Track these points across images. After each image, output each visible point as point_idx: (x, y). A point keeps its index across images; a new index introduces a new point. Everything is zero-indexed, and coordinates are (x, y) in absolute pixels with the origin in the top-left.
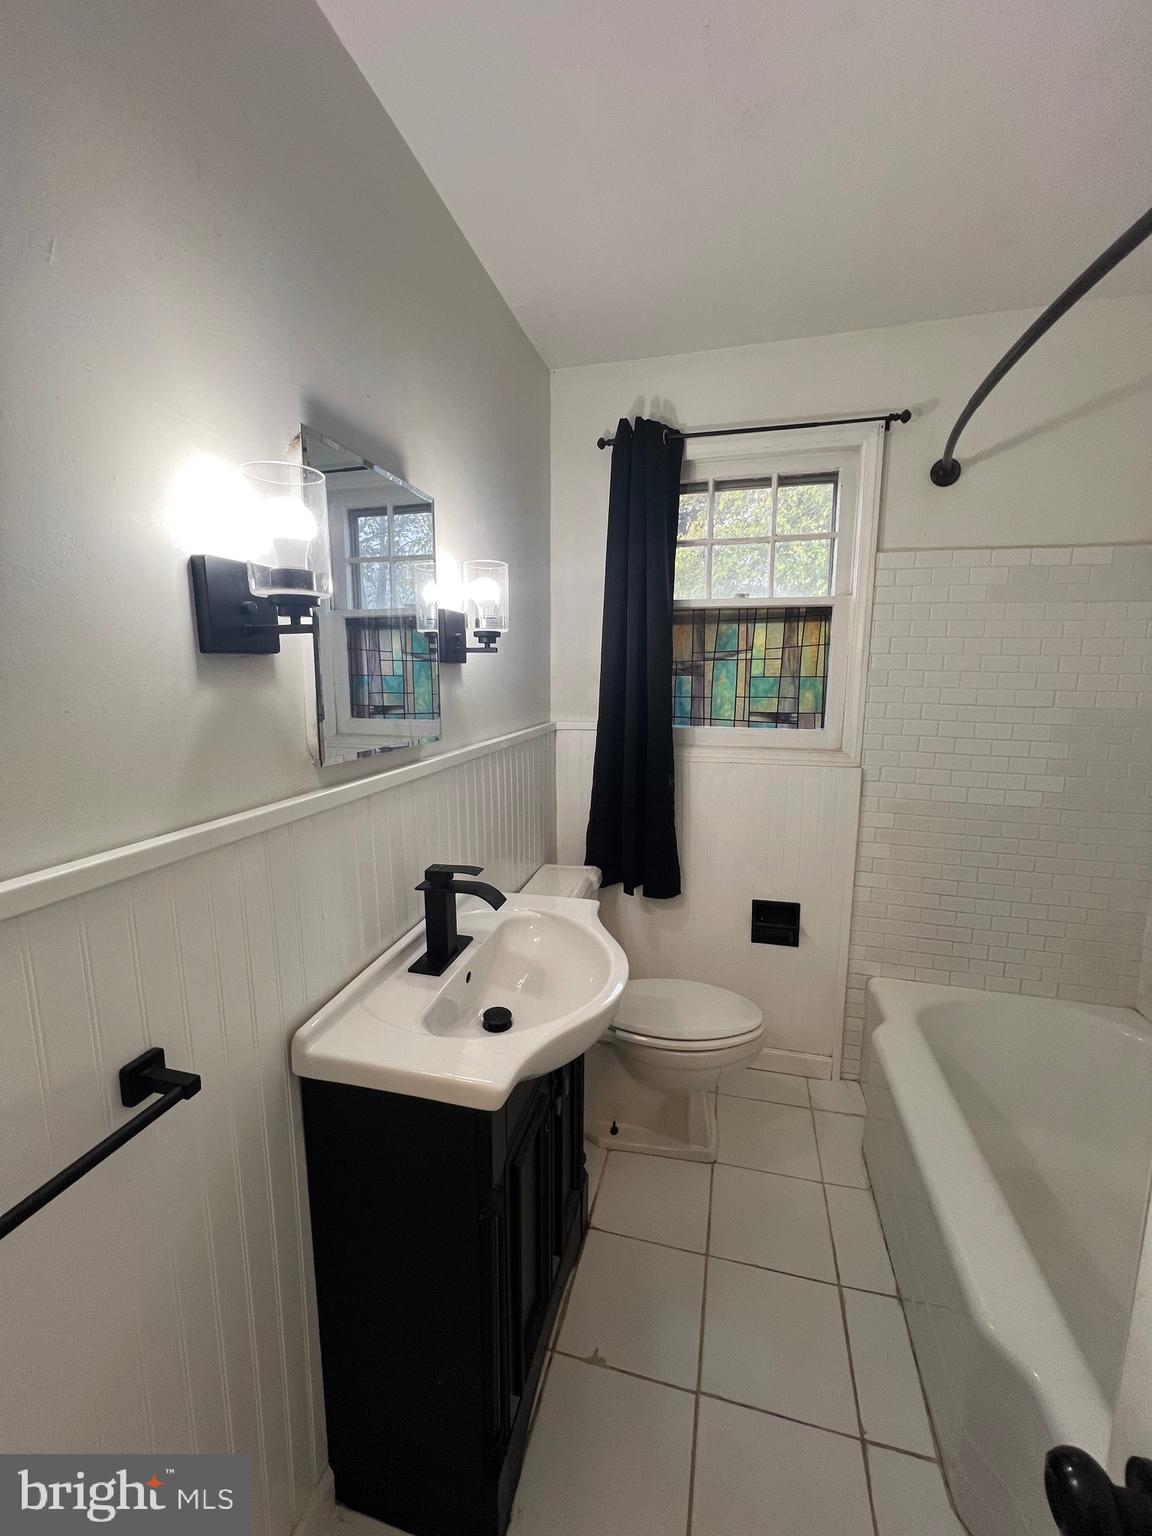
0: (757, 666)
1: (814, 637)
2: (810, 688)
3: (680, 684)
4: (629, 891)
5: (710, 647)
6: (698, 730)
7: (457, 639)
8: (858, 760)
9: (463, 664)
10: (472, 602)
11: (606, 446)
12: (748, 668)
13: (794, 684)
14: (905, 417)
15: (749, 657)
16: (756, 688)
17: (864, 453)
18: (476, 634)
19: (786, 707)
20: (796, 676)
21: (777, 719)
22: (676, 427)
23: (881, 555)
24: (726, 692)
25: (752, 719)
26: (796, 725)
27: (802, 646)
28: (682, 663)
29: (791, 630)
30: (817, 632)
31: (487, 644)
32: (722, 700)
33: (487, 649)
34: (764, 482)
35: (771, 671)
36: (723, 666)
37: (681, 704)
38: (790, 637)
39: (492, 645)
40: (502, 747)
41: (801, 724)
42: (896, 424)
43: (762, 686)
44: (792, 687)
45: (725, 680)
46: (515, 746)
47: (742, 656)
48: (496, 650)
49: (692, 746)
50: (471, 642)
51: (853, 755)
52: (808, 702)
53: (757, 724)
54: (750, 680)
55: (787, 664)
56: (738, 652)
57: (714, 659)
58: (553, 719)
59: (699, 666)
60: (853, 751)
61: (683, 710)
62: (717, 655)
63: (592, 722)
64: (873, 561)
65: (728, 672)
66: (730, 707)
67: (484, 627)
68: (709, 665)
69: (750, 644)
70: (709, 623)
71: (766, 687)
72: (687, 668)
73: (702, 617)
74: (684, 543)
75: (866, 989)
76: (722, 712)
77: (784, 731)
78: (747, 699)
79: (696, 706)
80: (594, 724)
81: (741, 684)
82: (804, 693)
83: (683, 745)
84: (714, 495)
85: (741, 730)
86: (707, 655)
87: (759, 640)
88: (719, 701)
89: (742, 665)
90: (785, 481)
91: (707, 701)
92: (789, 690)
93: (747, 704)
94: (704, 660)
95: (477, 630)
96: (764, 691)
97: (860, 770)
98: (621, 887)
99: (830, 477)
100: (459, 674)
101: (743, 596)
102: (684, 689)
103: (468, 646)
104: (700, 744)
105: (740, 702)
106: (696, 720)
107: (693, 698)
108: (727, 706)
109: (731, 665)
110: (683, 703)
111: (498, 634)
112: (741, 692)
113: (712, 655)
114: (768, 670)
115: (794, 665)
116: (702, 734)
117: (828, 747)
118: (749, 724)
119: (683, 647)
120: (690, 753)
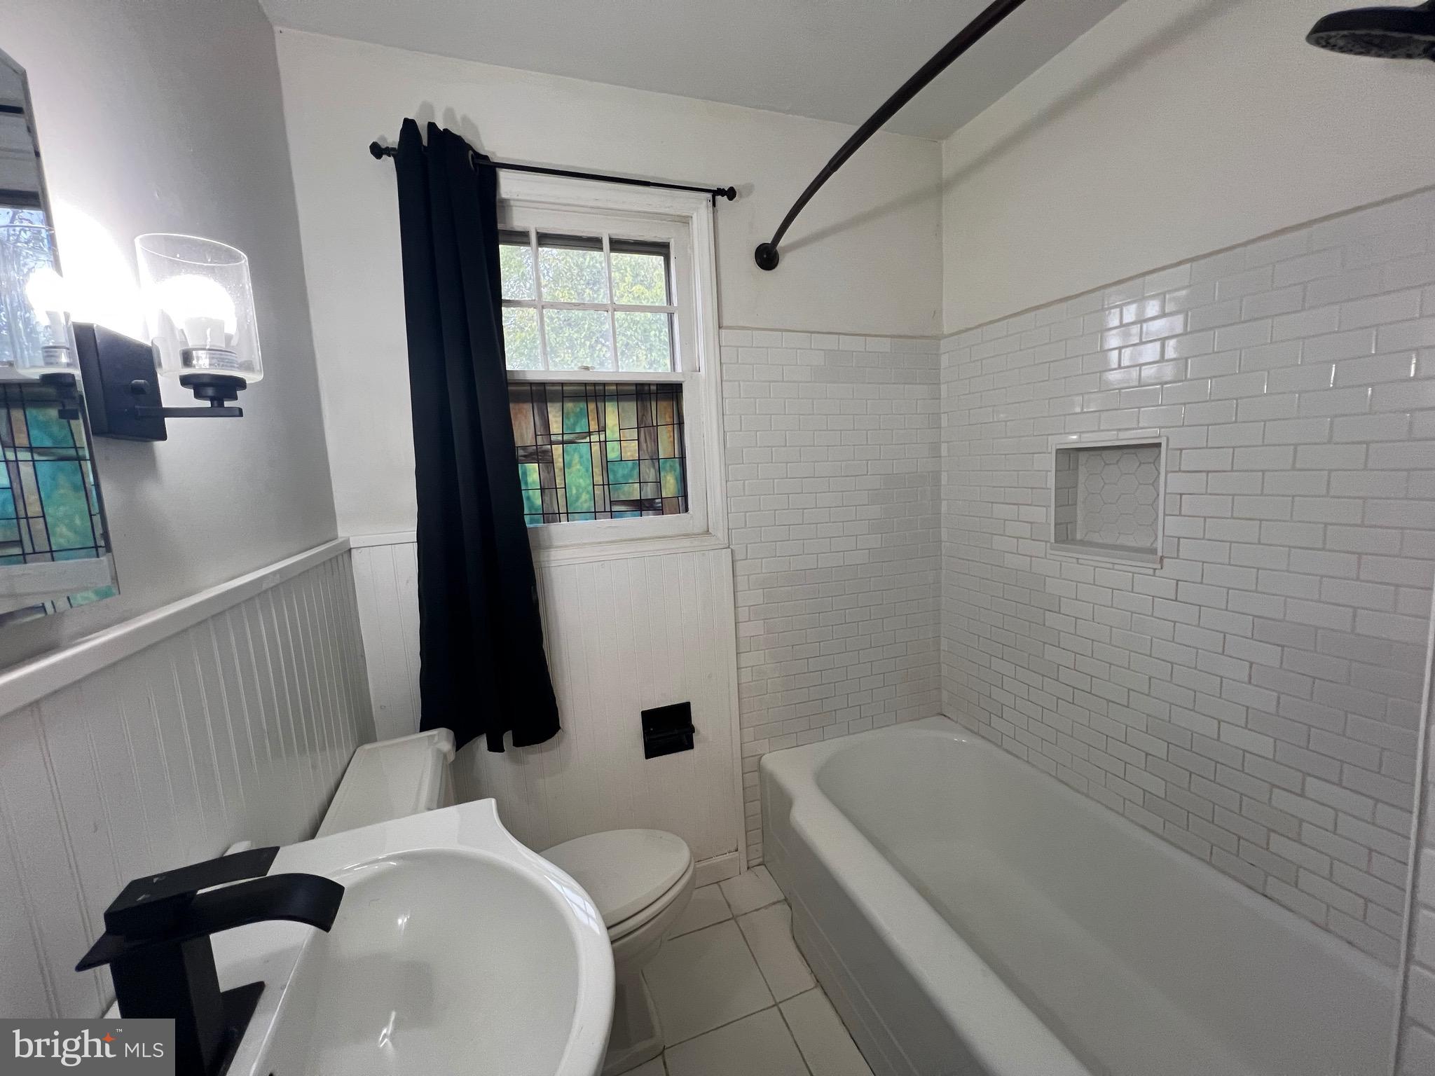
0: (613, 449)
1: (667, 416)
2: (671, 471)
3: (525, 474)
4: (496, 746)
5: (556, 427)
6: (554, 528)
7: (137, 390)
8: (726, 542)
9: (159, 445)
10: (166, 321)
11: (384, 157)
12: (603, 451)
13: (654, 467)
14: (731, 194)
15: (602, 439)
16: (615, 473)
17: (695, 226)
18: (185, 381)
19: (649, 492)
20: (655, 458)
21: (640, 506)
22: (483, 153)
23: (723, 332)
24: (581, 480)
25: (615, 508)
26: (660, 511)
27: (657, 426)
28: (524, 448)
29: (644, 408)
30: (670, 410)
31: (217, 401)
32: (577, 490)
33: (218, 409)
34: (593, 243)
35: (629, 454)
36: (575, 450)
37: (528, 498)
38: (643, 415)
39: (227, 404)
40: (265, 586)
41: (666, 509)
42: (722, 200)
43: (621, 471)
44: (652, 471)
45: (578, 467)
46: (284, 584)
47: (595, 438)
48: (240, 413)
49: (550, 547)
50: (172, 393)
51: (720, 535)
52: (670, 486)
53: (620, 514)
54: (606, 464)
55: (644, 445)
56: (590, 433)
57: (563, 443)
58: (342, 533)
59: (545, 452)
60: (721, 534)
61: (532, 506)
62: (566, 437)
63: (410, 532)
64: (717, 337)
65: (581, 457)
66: (588, 496)
67: (203, 365)
68: (557, 450)
69: (602, 424)
70: (552, 401)
71: (626, 472)
72: (531, 454)
73: (541, 393)
74: (510, 303)
75: (760, 769)
76: (578, 504)
77: (649, 519)
78: (606, 487)
79: (547, 499)
80: (412, 534)
81: (597, 470)
82: (665, 477)
83: (539, 547)
84: (538, 250)
85: (605, 522)
86: (553, 438)
87: (612, 420)
88: (574, 491)
89: (596, 448)
90: (618, 245)
91: (561, 492)
92: (650, 474)
93: (607, 493)
94: (551, 443)
95: (187, 371)
96: (624, 476)
97: (730, 550)
98: (482, 742)
99: (661, 248)
100: (150, 466)
101: (587, 368)
102: (530, 480)
103: (166, 404)
104: (561, 544)
105: (598, 491)
106: (549, 516)
107: (542, 489)
108: (585, 497)
109: (584, 448)
110: (533, 497)
111: (241, 384)
112: (598, 479)
113: (560, 438)
114: (626, 453)
115: (651, 445)
116: (561, 531)
117: (696, 531)
118: (612, 514)
119: (525, 430)
120: (548, 556)
